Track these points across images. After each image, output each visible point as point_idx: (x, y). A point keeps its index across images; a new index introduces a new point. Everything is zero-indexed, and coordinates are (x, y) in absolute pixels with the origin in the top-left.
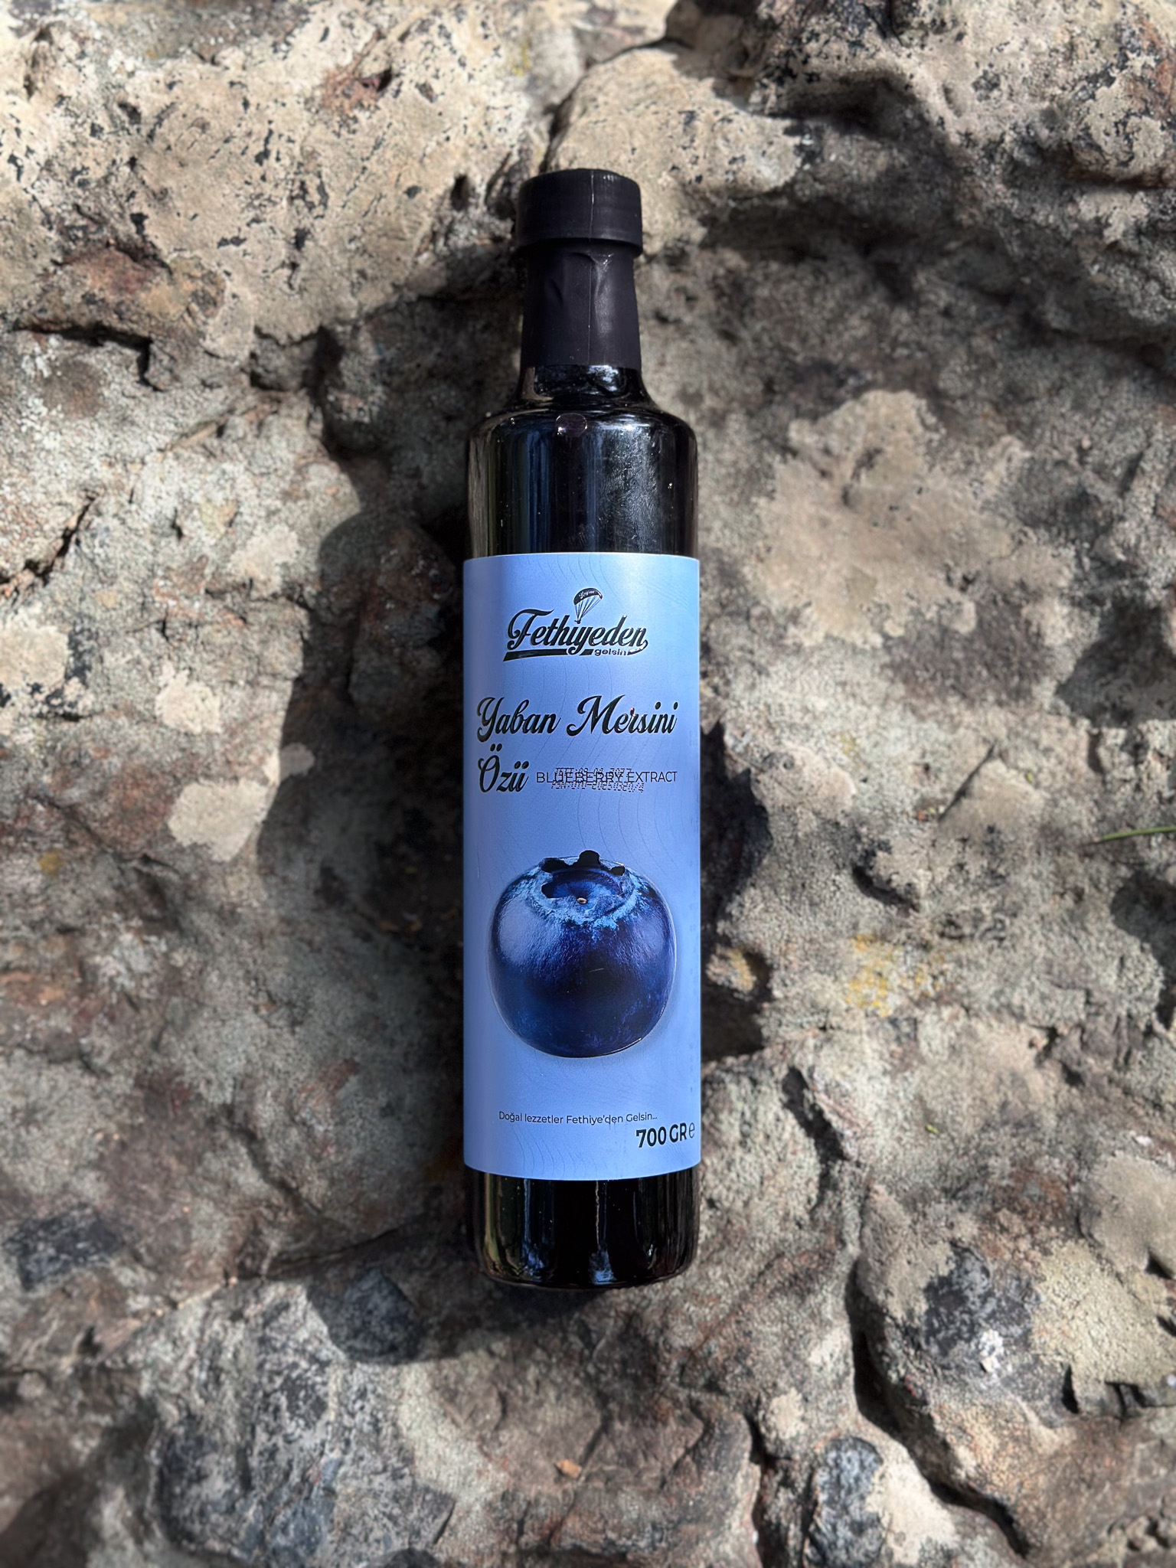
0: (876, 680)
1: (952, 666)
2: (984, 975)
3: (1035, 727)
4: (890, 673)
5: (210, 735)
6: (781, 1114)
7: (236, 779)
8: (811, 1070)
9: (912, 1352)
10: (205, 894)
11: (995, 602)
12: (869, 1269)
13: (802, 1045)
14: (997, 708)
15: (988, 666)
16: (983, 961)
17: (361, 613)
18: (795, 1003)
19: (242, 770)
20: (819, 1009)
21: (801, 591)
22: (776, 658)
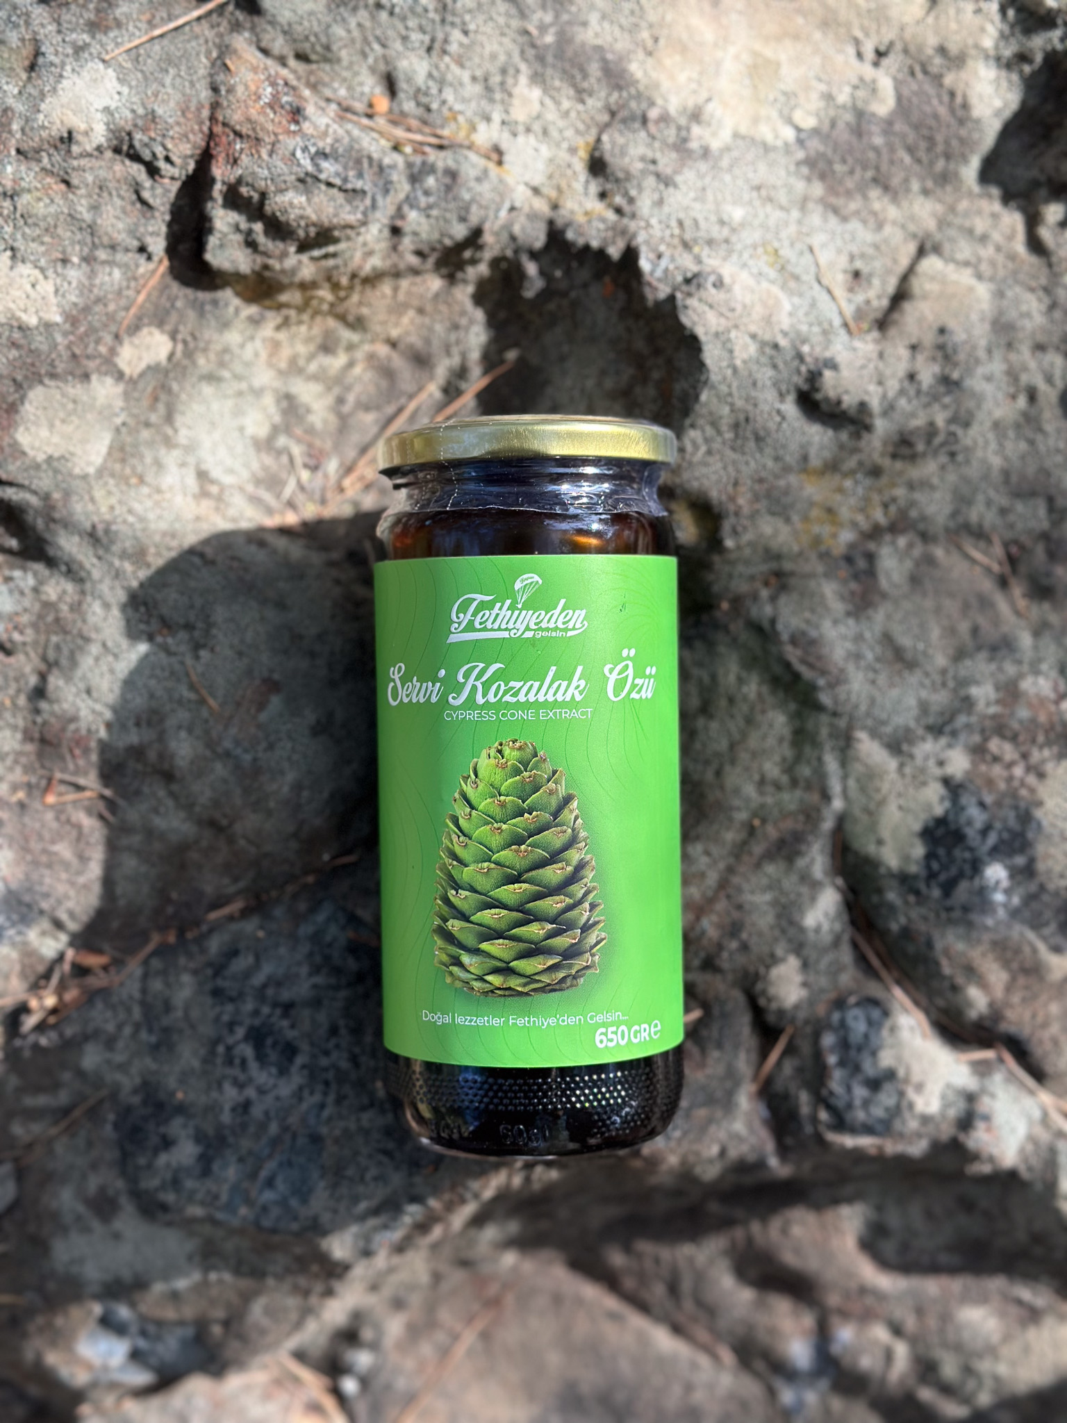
0: (792, 180)
1: (872, 155)
2: (937, 495)
3: (966, 214)
4: (805, 170)
5: (48, 326)
6: (744, 674)
7: (86, 377)
8: (773, 622)
10: (71, 514)
11: (912, 74)
12: (855, 821)
13: (755, 597)
14: (921, 199)
15: (911, 150)
16: (935, 481)
17: (205, 159)
18: (747, 552)
19: (92, 365)
20: (772, 555)
21: (699, 83)
22: (683, 165)
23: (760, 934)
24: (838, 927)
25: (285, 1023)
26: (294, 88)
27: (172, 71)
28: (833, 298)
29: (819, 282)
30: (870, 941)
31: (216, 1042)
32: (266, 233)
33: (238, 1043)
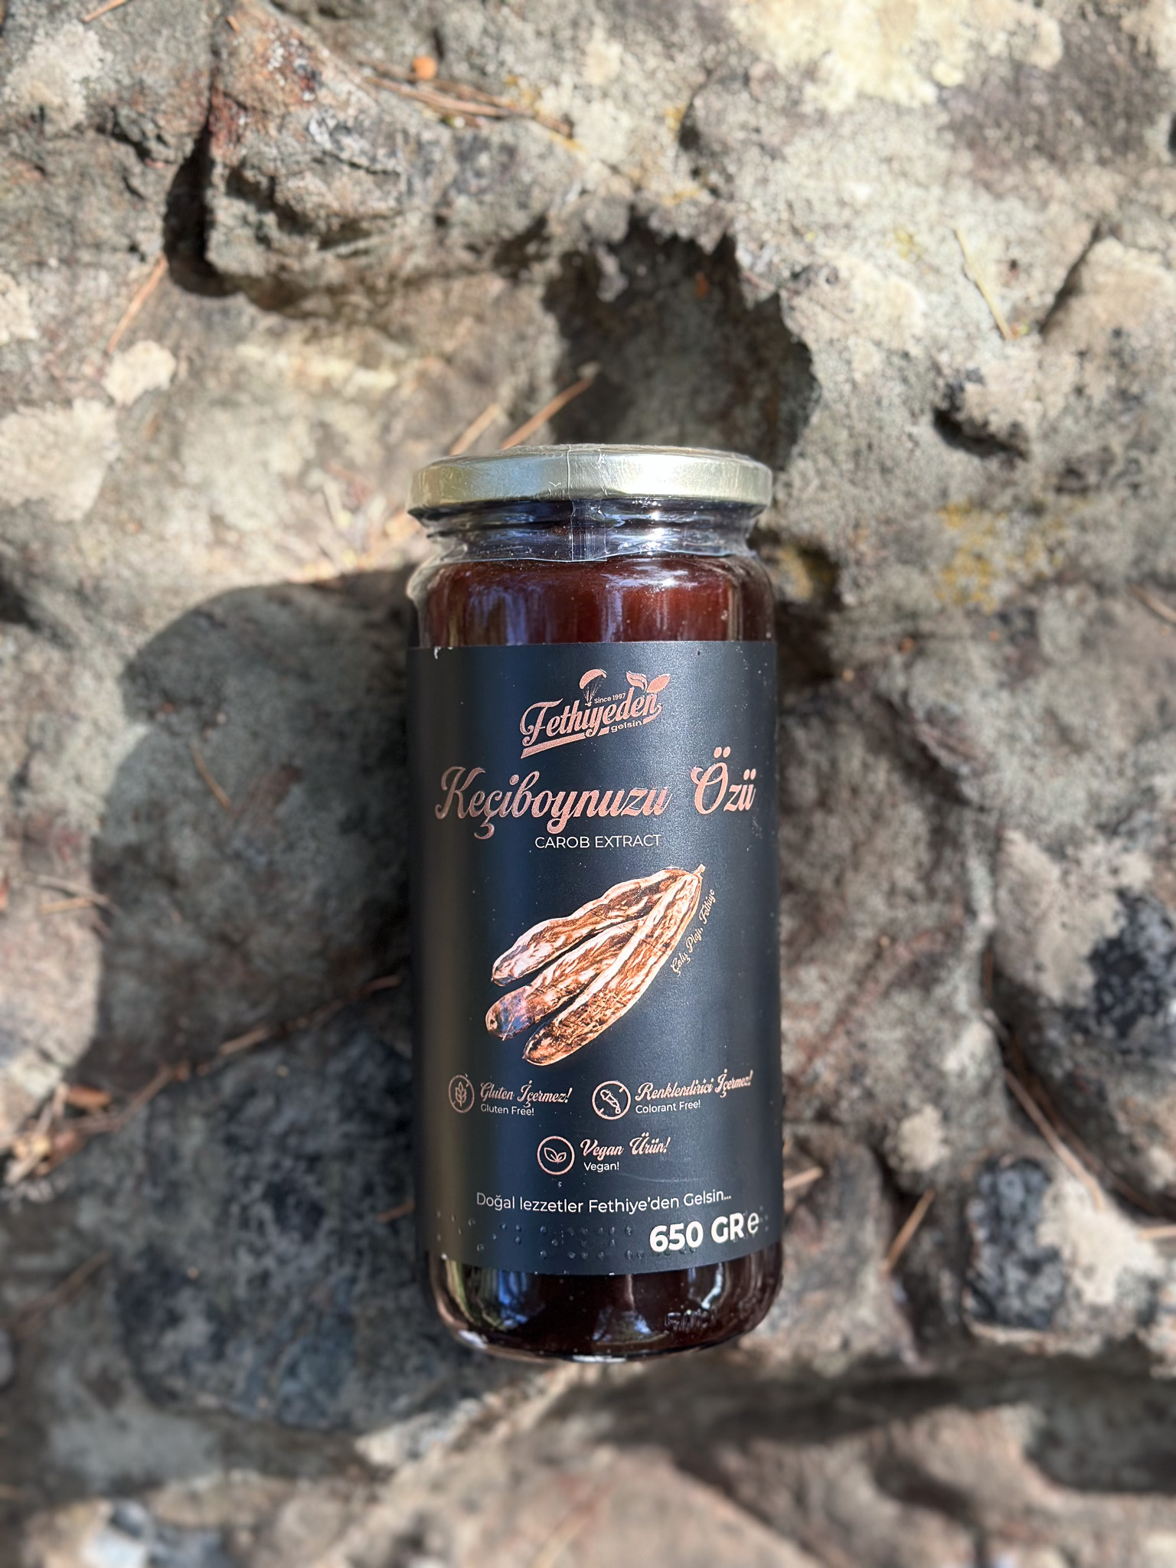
0: (932, 150)
1: (1033, 117)
2: (1116, 537)
3: (1154, 188)
4: (949, 137)
5: (21, 343)
6: (871, 759)
7: (68, 403)
8: (905, 695)
9: (1079, 1038)
10: (53, 568)
11: (1083, 15)
12: (1009, 941)
13: (885, 664)
14: (1097, 169)
15: (1082, 110)
16: (1113, 520)
17: (204, 138)
18: (873, 610)
19: (74, 388)
20: (905, 613)
21: (816, 33)
22: (794, 134)
23: (889, 1079)
24: (987, 1070)
25: (310, 1180)
26: (310, 49)
27: (165, 32)
28: (982, 294)
29: (966, 276)
30: (1028, 1087)
31: (227, 1201)
32: (281, 225)
33: (254, 1202)
